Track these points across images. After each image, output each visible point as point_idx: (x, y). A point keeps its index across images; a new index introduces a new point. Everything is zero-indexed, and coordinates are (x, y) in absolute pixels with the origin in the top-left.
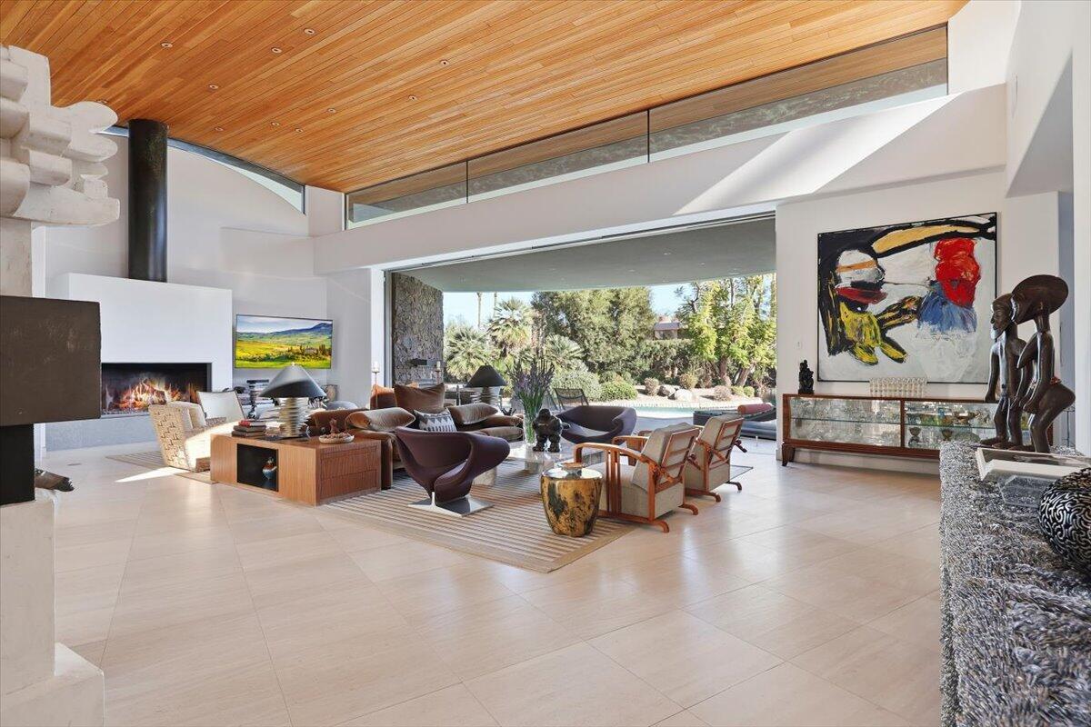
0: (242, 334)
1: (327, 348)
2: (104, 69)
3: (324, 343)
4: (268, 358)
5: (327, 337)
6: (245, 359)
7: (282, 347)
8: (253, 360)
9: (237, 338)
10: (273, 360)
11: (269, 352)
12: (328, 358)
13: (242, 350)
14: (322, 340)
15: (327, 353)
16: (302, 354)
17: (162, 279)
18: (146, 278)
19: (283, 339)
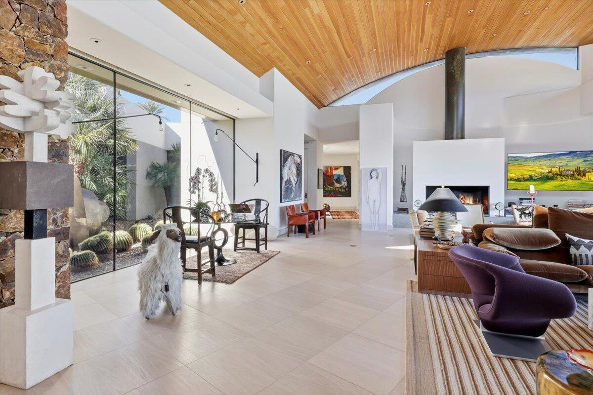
1: (582, 169)
2: (413, 33)
3: (579, 166)
4: (531, 179)
6: (514, 179)
7: (543, 168)
8: (518, 180)
10: (535, 180)
11: (532, 173)
13: (511, 173)
14: (577, 163)
15: (582, 174)
16: (561, 175)
17: (463, 137)
18: (452, 138)
19: (544, 162)
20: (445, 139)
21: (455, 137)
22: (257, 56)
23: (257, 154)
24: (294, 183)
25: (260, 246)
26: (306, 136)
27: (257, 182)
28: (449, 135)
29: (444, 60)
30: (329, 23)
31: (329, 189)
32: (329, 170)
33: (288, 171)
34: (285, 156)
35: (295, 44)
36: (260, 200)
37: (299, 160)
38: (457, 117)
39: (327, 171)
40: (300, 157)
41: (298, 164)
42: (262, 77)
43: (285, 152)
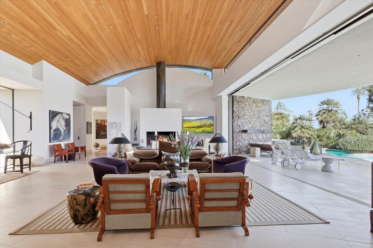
0: (186, 120)
1: (212, 124)
4: (194, 127)
5: (212, 120)
6: (187, 127)
7: (198, 124)
8: (189, 128)
9: (184, 121)
10: (195, 128)
11: (194, 125)
12: (212, 127)
13: (186, 125)
14: (210, 122)
16: (204, 126)
17: (165, 107)
18: (160, 107)
19: (198, 121)
20: (157, 108)
21: (161, 107)
22: (26, 53)
23: (31, 113)
24: (62, 131)
25: (24, 169)
26: (74, 102)
27: (31, 130)
28: (158, 106)
29: (156, 67)
30: (76, 40)
31: (103, 134)
32: (103, 122)
33: (56, 123)
34: (53, 115)
35: (55, 49)
36: (27, 141)
37: (68, 117)
38: (162, 97)
39: (101, 123)
40: (69, 115)
41: (66, 119)
42: (33, 65)
43: (53, 112)
